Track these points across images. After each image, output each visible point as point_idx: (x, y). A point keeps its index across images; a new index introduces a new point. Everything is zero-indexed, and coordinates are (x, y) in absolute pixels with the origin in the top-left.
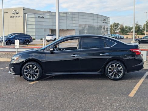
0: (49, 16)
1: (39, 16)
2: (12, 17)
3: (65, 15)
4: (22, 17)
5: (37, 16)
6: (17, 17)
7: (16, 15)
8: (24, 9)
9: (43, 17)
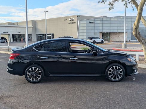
0: (99, 21)
1: (90, 22)
2: (69, 23)
3: (116, 19)
4: (76, 23)
5: (88, 22)
6: (72, 23)
7: (72, 22)
8: (78, 17)
9: (94, 23)
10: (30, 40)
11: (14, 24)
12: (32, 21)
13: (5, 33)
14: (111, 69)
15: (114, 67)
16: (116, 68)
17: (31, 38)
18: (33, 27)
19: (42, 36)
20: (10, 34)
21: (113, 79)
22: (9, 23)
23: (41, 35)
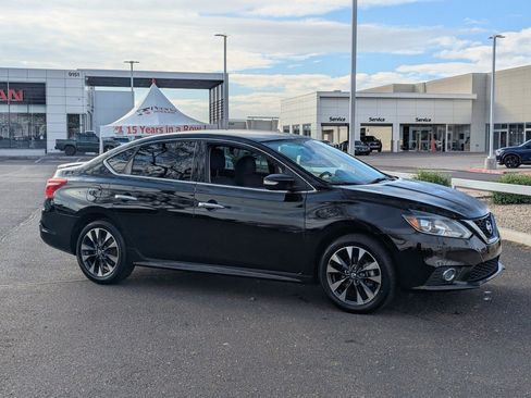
10: (463, 145)
11: (413, 89)
12: (475, 76)
13: (376, 122)
14: (335, 258)
15: (349, 250)
16: (356, 252)
17: (468, 138)
18: (475, 97)
19: (507, 130)
20: (391, 125)
21: (342, 297)
22: (397, 88)
23: (504, 126)
